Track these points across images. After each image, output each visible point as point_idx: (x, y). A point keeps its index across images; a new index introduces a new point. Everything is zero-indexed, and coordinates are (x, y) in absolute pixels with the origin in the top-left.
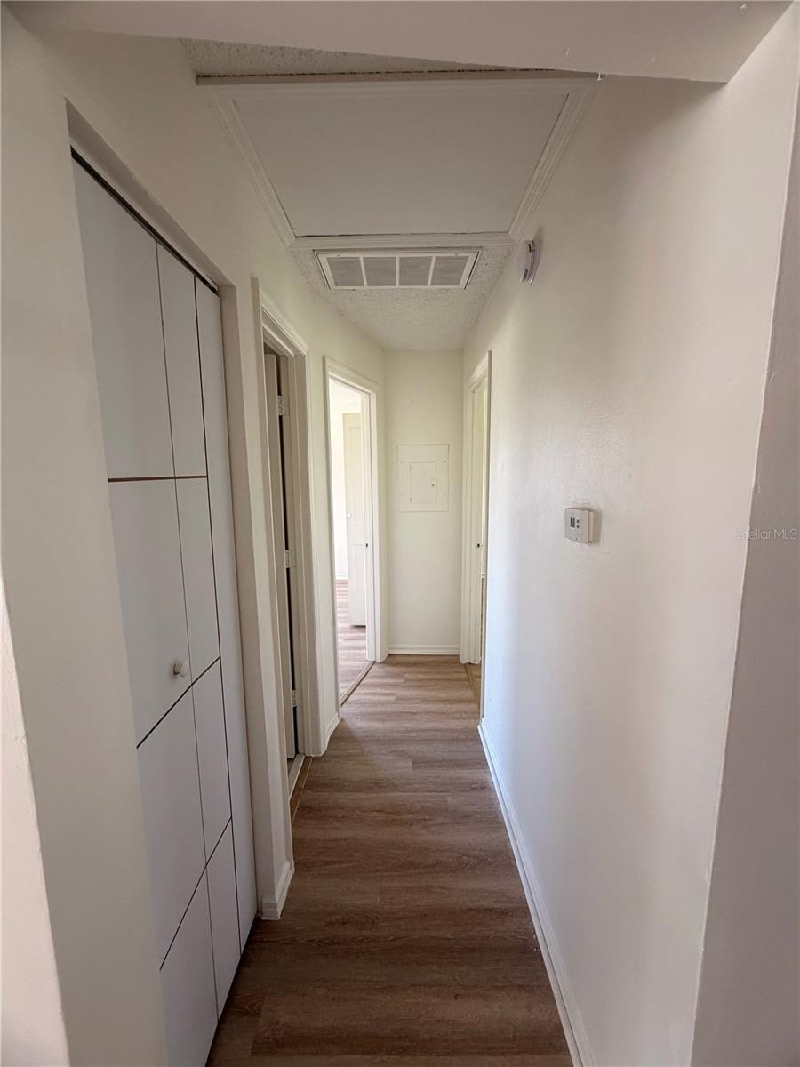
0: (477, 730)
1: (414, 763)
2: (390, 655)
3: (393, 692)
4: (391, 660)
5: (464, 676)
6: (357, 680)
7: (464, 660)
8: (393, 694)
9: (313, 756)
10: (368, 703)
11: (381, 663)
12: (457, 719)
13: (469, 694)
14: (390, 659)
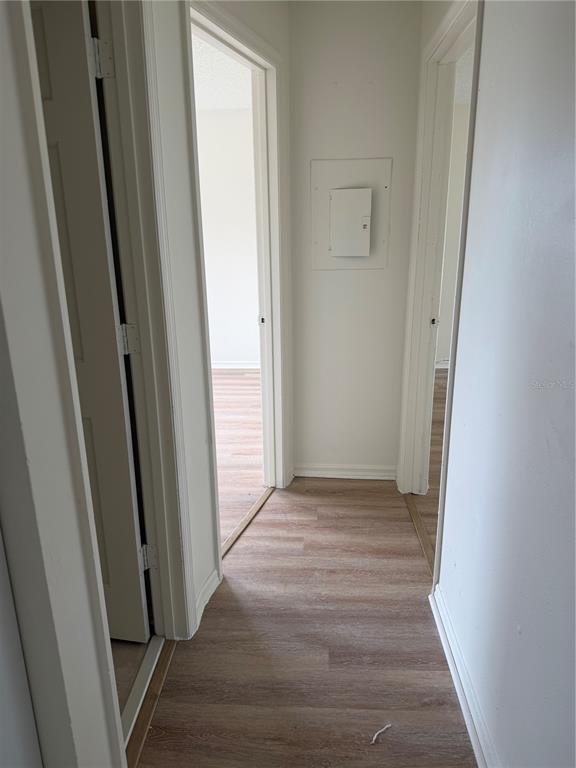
0: (428, 603)
1: (331, 655)
2: (296, 478)
3: (299, 535)
4: (298, 485)
5: (404, 512)
6: (248, 515)
7: (403, 489)
8: (299, 539)
9: (177, 638)
10: (263, 553)
11: (284, 490)
12: (398, 582)
13: (413, 542)
14: (296, 484)
